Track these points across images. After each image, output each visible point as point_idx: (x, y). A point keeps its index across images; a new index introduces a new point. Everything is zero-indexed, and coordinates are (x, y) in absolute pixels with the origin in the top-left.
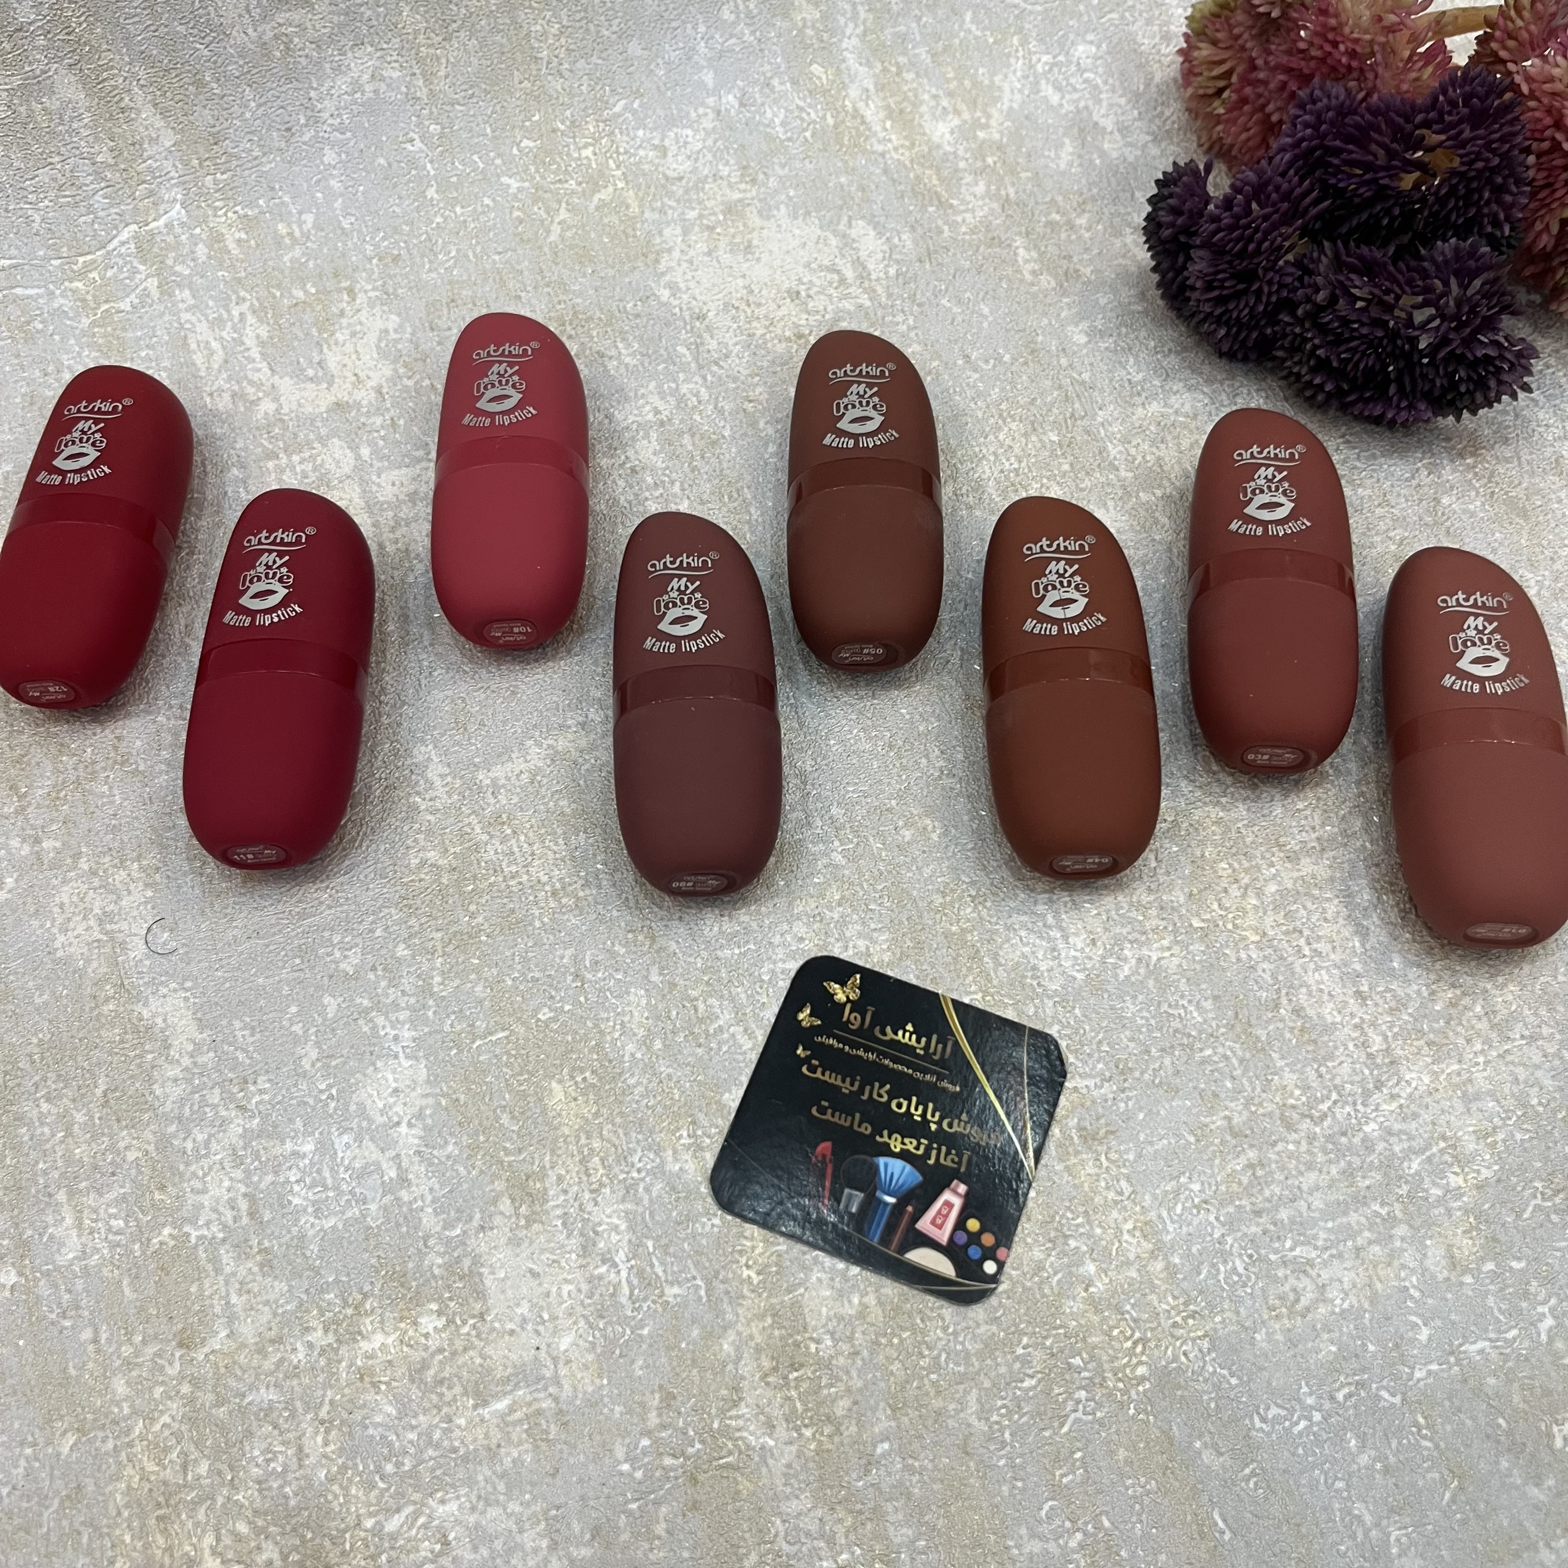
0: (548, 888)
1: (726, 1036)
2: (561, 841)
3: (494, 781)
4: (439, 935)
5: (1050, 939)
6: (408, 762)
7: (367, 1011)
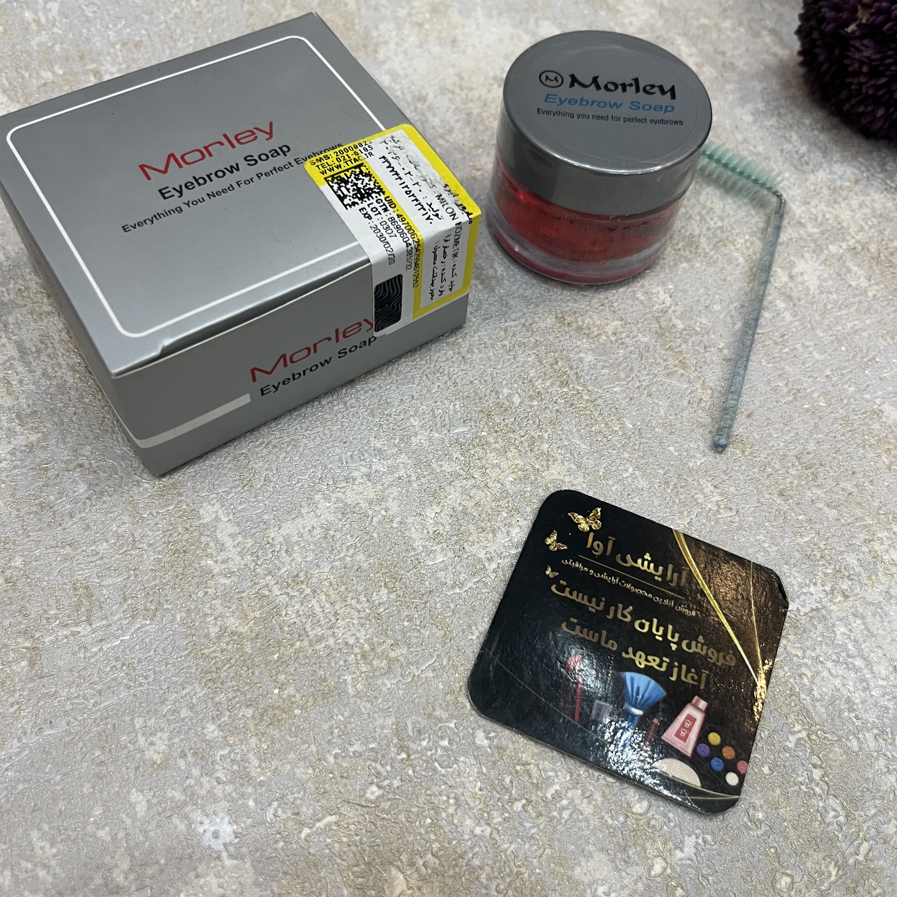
0: (357, 650)
1: (565, 802)
2: (363, 599)
3: (287, 538)
4: (249, 712)
5: (857, 670)
6: (197, 523)
7: (179, 807)
